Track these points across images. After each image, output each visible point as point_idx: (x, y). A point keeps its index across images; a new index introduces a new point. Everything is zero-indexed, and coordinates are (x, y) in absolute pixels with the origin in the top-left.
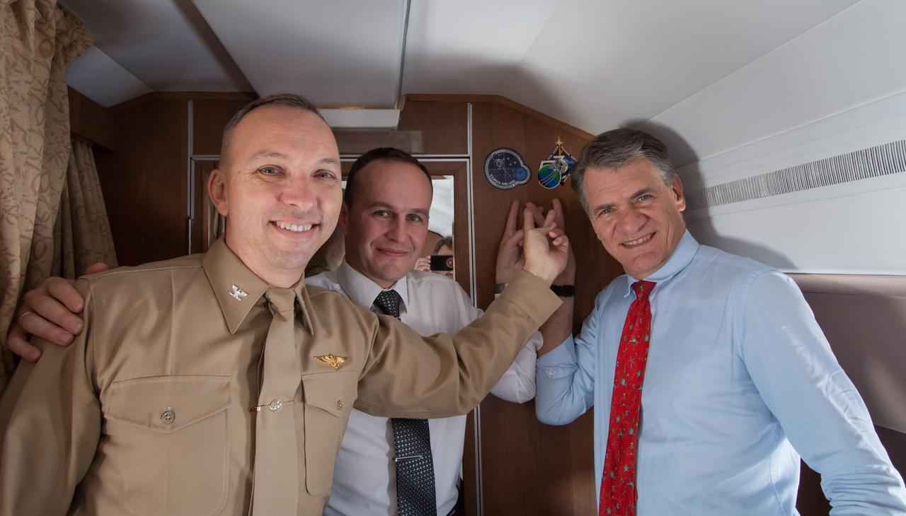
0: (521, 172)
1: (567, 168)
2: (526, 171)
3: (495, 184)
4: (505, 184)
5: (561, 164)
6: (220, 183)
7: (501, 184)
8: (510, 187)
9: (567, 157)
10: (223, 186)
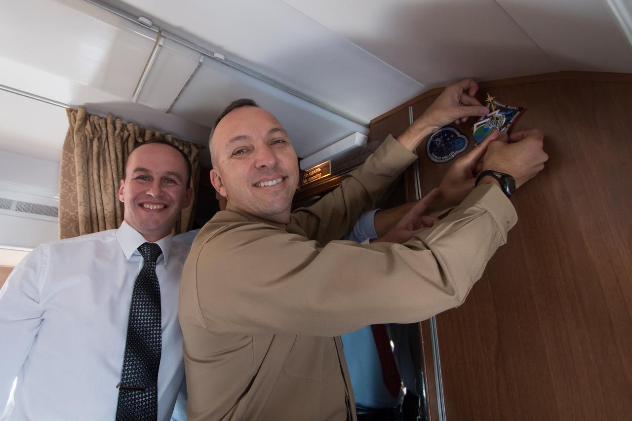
0: (459, 142)
1: (504, 121)
2: (464, 139)
3: (436, 161)
4: (445, 157)
5: (497, 119)
6: (217, 177)
7: (441, 159)
8: (450, 158)
9: (502, 110)
10: (220, 179)
